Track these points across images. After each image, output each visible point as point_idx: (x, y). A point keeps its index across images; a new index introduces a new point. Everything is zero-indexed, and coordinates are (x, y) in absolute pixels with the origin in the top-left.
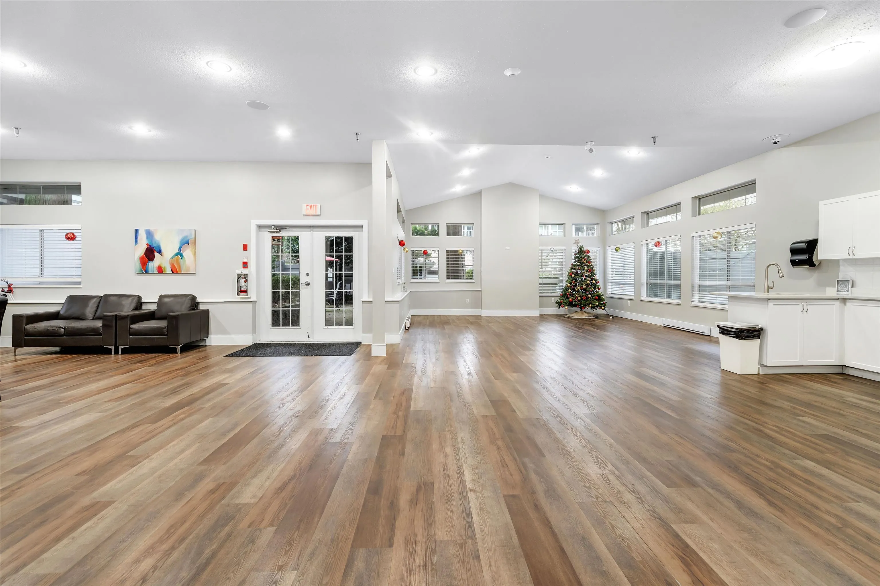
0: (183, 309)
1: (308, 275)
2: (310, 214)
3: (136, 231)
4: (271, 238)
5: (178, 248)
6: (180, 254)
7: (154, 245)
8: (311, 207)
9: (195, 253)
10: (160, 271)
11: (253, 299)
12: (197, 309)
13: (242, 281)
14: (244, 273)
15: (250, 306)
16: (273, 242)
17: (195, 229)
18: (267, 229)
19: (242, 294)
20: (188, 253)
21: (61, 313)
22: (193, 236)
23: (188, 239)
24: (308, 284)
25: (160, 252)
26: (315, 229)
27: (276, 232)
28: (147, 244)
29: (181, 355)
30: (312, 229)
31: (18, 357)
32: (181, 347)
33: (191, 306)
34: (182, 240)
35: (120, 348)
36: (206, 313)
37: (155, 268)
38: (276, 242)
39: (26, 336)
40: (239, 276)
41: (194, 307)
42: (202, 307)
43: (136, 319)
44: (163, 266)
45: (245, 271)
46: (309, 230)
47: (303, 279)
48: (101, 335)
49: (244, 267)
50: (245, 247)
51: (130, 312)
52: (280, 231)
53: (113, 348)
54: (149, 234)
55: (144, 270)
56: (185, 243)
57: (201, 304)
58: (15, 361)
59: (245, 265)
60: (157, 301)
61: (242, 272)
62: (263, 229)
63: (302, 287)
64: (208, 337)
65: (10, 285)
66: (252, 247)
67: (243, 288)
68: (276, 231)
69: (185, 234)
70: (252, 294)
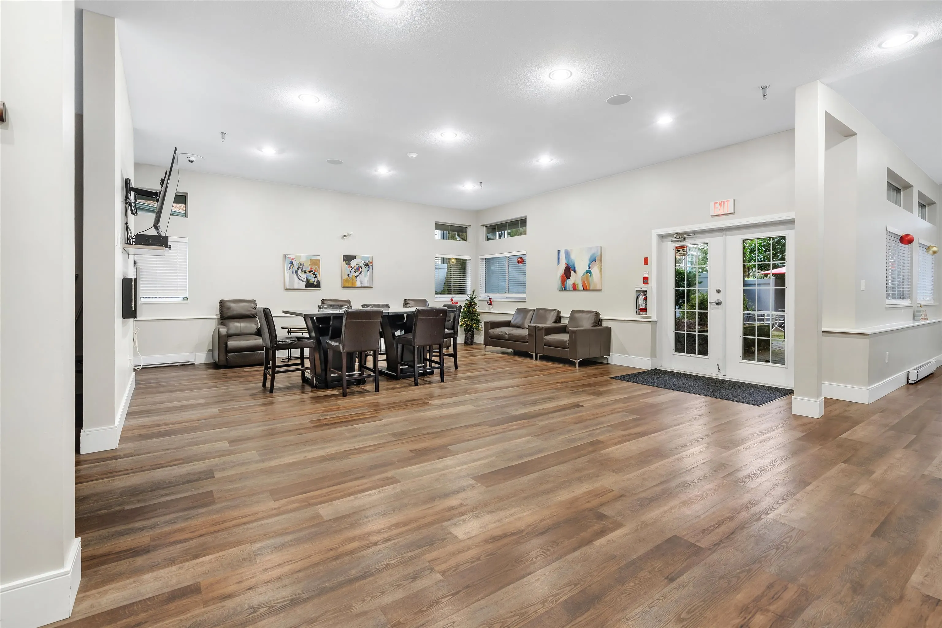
0: (587, 324)
1: (719, 291)
2: (720, 214)
3: (559, 252)
4: (674, 248)
5: (588, 265)
6: (589, 271)
7: (571, 264)
8: (720, 204)
9: (601, 269)
10: (575, 288)
11: (654, 318)
12: (601, 325)
13: (642, 298)
14: (643, 289)
15: (649, 326)
16: (677, 253)
17: (601, 246)
18: (670, 239)
19: (641, 313)
20: (595, 270)
21: (512, 322)
22: (599, 253)
23: (595, 256)
24: (719, 304)
25: (574, 270)
26: (728, 233)
27: (680, 241)
28: (566, 264)
29: (579, 369)
30: (724, 232)
31: (486, 353)
32: (579, 361)
33: (594, 323)
34: (591, 257)
35: (539, 355)
36: (609, 330)
37: (571, 285)
38: (681, 252)
39: (490, 338)
40: (639, 292)
41: (597, 323)
42: (605, 324)
43: (549, 331)
44: (576, 283)
45: (645, 287)
46: (721, 234)
47: (712, 297)
48: (527, 342)
49: (644, 283)
50: (646, 261)
51: (551, 324)
52: (685, 239)
53: (534, 354)
54: (567, 254)
55: (564, 288)
56: (593, 260)
57: (604, 320)
58: (485, 355)
59: (646, 280)
60: (569, 316)
61: (641, 289)
62: (665, 240)
63: (712, 306)
64: (609, 355)
65: (490, 299)
66: (653, 261)
67: (642, 307)
68: (680, 239)
69: (593, 251)
70: (652, 313)
